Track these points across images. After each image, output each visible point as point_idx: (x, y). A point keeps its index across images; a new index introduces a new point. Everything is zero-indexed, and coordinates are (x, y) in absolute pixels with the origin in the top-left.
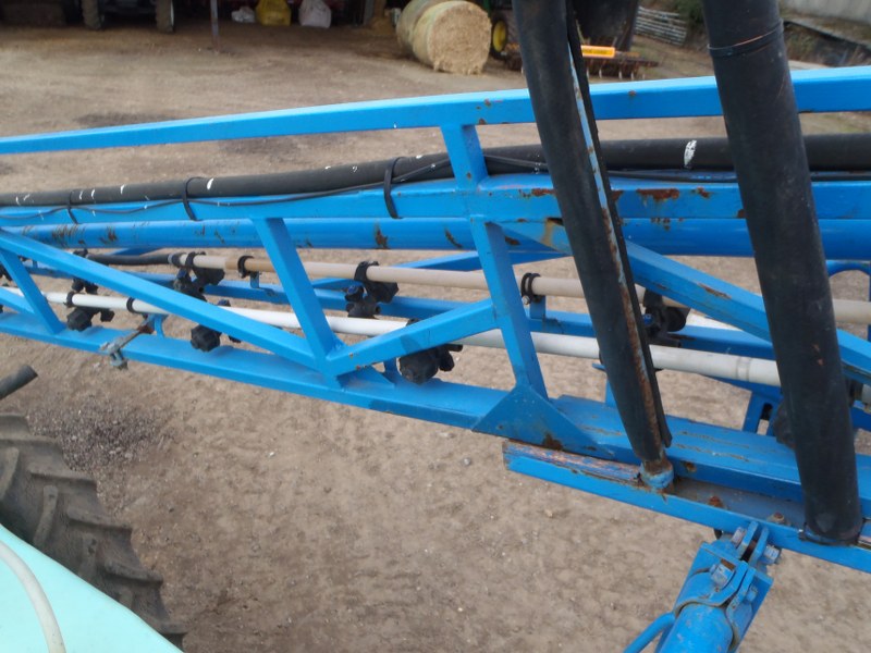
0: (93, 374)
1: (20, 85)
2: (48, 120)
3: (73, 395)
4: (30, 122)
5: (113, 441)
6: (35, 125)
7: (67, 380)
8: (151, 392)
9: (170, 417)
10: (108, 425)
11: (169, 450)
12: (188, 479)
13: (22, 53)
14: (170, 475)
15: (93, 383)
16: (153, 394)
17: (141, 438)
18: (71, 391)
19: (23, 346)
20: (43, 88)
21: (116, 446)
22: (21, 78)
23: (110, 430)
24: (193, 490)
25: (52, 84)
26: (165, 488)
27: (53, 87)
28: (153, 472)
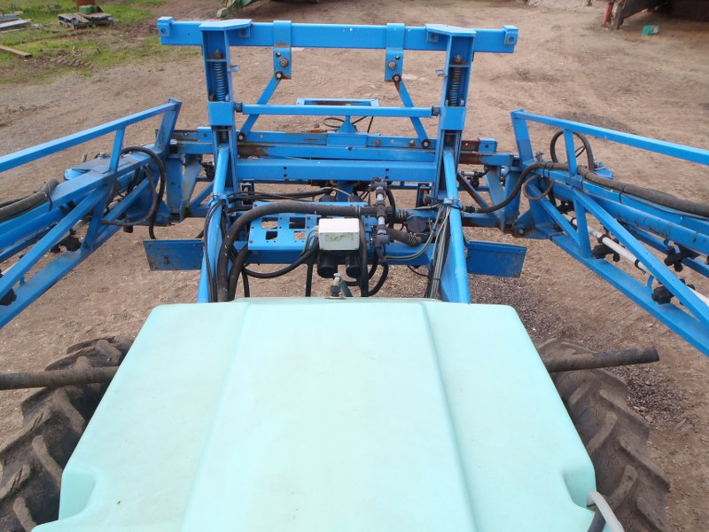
0: (644, 330)
1: (665, 68)
2: (678, 100)
3: (622, 341)
4: (664, 99)
5: (640, 398)
6: (666, 102)
7: (622, 326)
8: (689, 371)
9: (698, 404)
10: (640, 381)
11: (686, 435)
12: (694, 473)
13: (675, 41)
14: (680, 458)
15: (641, 338)
16: (690, 375)
17: (665, 410)
18: (621, 336)
19: (597, 282)
20: (682, 73)
21: (642, 404)
22: (667, 62)
23: (641, 386)
24: (694, 486)
25: (691, 70)
26: (670, 467)
27: (692, 73)
28: (664, 446)
